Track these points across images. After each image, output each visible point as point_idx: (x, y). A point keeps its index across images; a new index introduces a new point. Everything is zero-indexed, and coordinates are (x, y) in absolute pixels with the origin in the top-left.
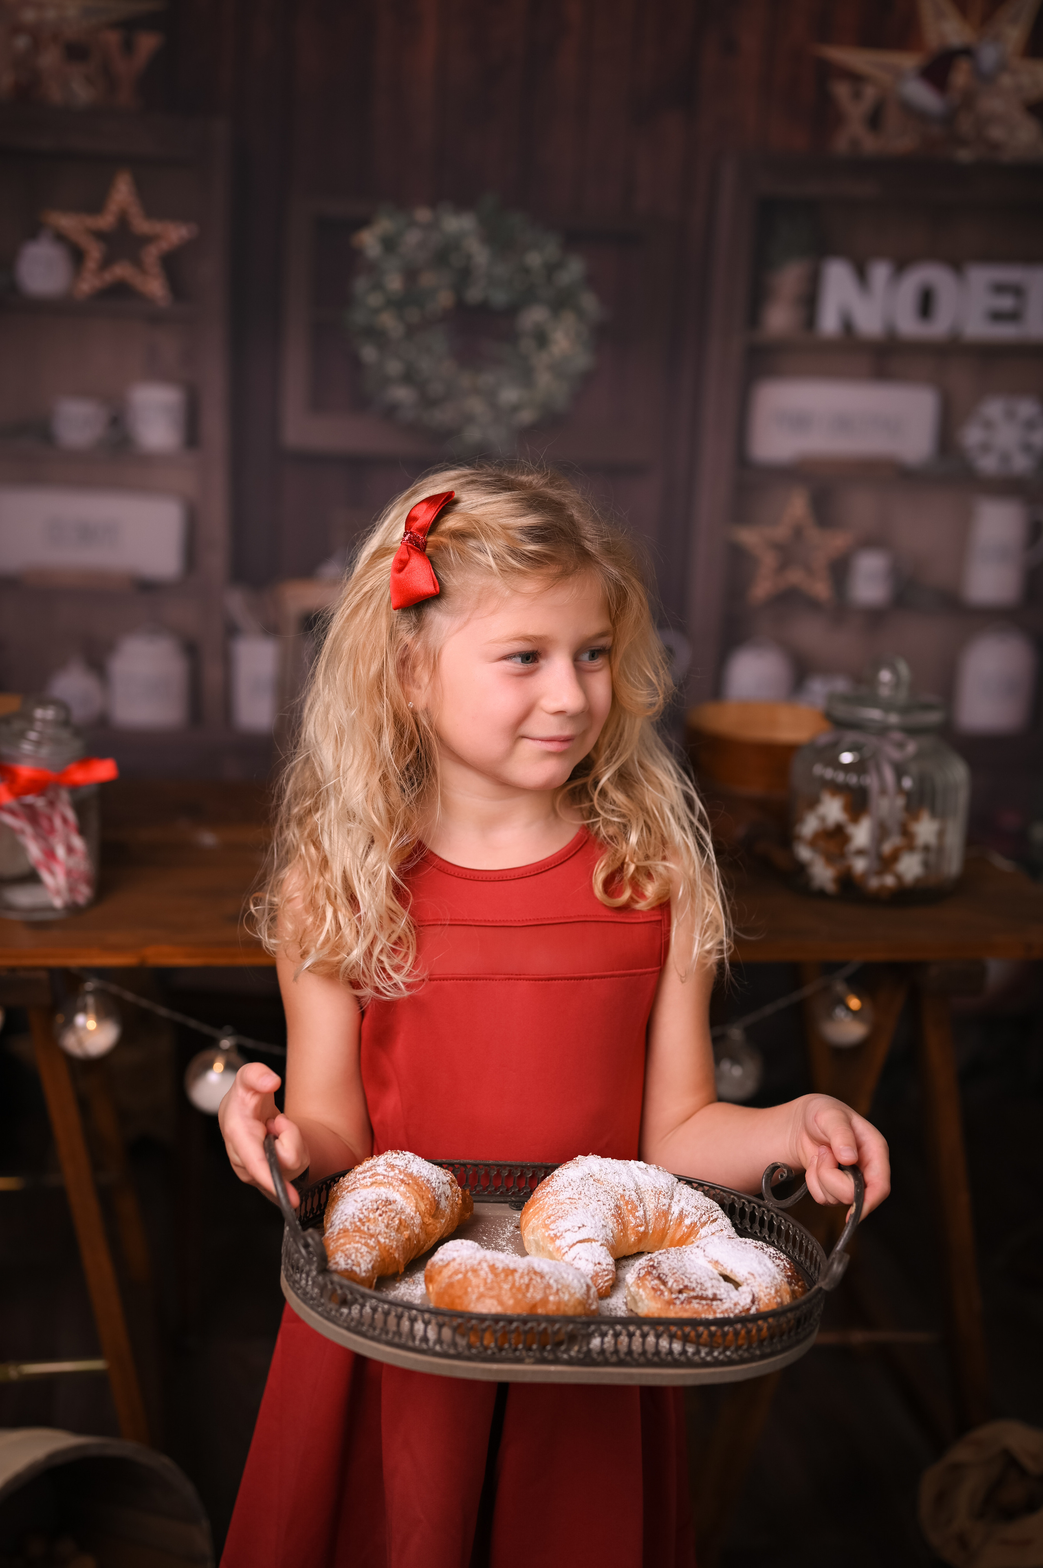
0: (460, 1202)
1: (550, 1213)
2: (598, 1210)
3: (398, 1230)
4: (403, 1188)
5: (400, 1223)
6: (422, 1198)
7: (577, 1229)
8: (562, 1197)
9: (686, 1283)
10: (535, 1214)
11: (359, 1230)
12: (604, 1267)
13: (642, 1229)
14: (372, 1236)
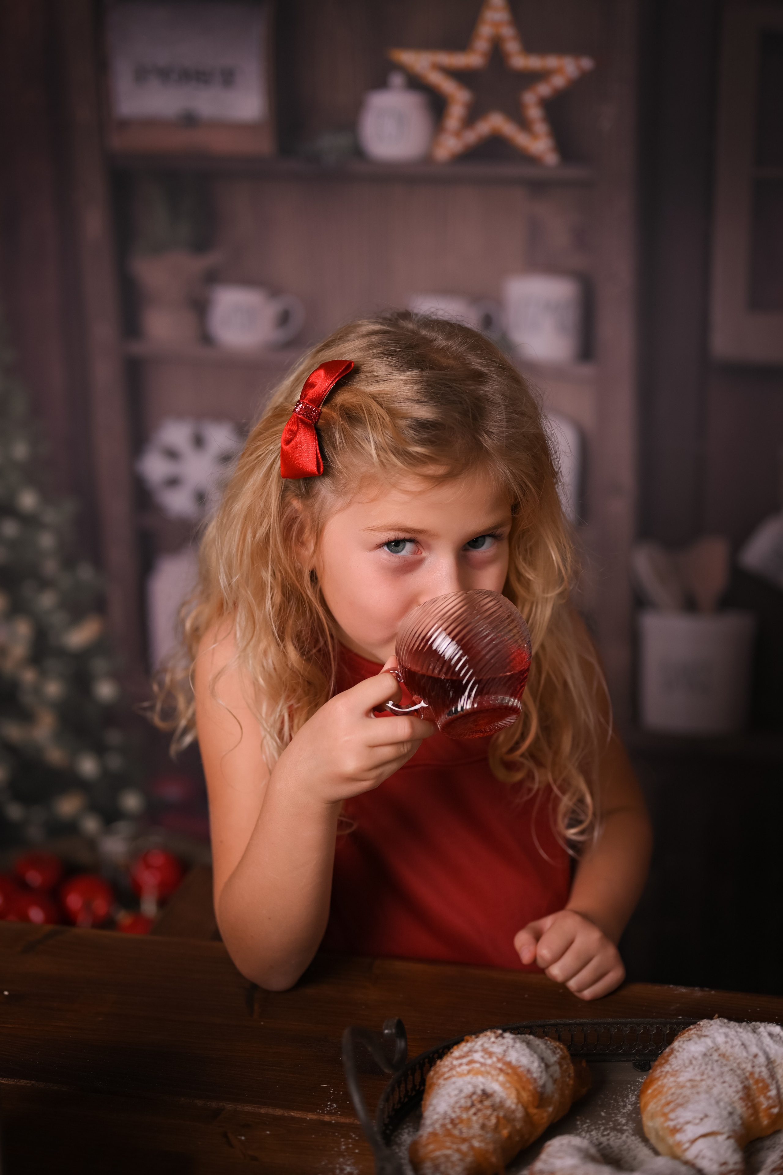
0: (571, 1082)
1: (669, 1098)
2: (723, 1095)
3: (497, 1128)
4: (502, 1078)
6: (524, 1088)
7: (697, 1121)
8: (683, 1078)
10: (654, 1096)
11: (448, 1134)
12: (732, 1166)
13: (777, 1110)
14: (464, 1140)
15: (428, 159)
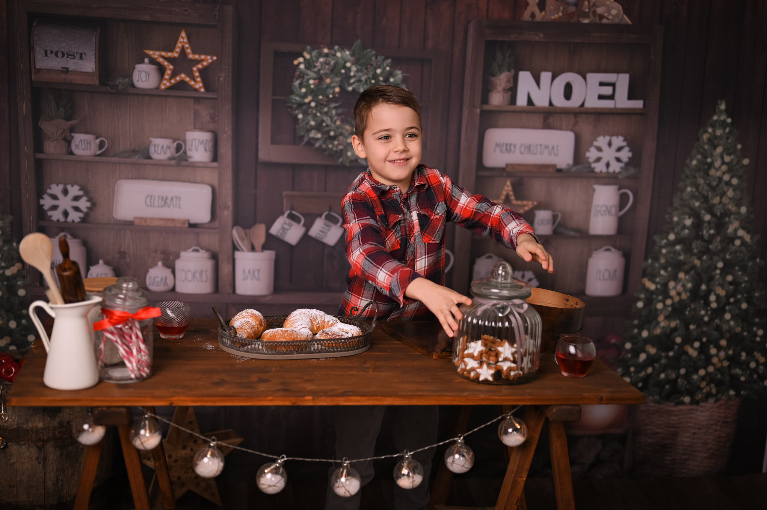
1: (292, 323)
2: (306, 321)
3: (252, 328)
4: (251, 318)
5: (252, 326)
6: (257, 320)
7: (301, 326)
8: (295, 318)
9: (334, 333)
10: (288, 324)
11: (241, 328)
12: (310, 333)
13: (318, 325)
14: (245, 329)
15: (158, 88)
